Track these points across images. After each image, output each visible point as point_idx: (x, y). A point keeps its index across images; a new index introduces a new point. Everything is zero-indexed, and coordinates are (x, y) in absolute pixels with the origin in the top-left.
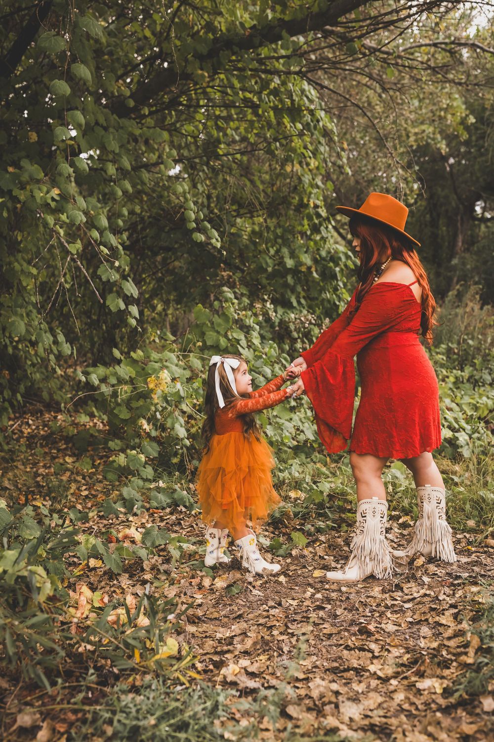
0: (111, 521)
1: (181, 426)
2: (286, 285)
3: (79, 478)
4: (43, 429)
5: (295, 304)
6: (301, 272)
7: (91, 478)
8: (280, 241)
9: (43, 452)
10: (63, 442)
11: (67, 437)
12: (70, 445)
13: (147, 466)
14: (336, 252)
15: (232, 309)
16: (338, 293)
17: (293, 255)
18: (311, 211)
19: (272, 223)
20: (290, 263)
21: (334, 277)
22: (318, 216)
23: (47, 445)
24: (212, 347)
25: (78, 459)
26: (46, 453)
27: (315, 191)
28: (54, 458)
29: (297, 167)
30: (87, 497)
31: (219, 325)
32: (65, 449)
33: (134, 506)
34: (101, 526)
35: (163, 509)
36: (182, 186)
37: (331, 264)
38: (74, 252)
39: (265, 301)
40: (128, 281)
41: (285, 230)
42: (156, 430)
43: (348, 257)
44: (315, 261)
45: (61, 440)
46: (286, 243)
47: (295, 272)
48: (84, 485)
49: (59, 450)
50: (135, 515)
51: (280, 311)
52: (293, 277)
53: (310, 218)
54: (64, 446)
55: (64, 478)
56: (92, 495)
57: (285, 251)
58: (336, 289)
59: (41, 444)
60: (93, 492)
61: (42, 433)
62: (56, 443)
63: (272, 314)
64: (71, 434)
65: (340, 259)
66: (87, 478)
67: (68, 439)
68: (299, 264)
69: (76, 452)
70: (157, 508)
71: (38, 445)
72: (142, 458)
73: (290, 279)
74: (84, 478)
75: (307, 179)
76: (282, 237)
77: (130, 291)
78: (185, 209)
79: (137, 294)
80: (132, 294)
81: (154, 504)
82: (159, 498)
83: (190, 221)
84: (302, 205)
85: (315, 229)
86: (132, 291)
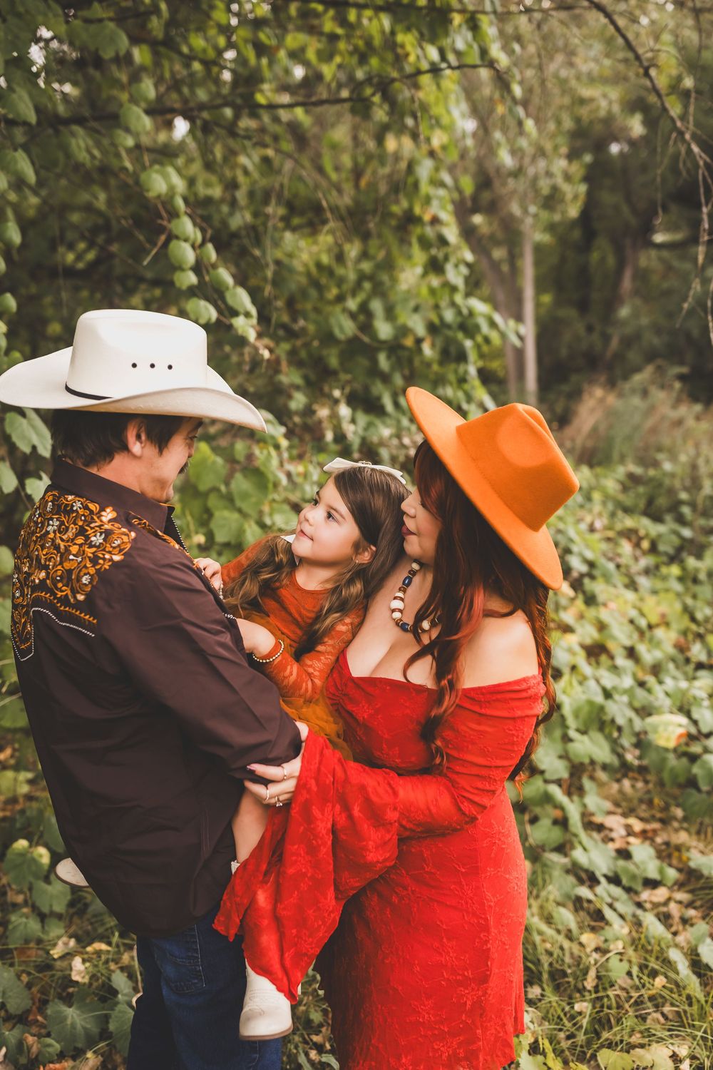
2: (375, 372)
5: (389, 407)
6: (402, 347)
8: (367, 285)
14: (471, 313)
15: (275, 462)
16: (466, 386)
17: (390, 314)
18: (429, 232)
19: (353, 250)
20: (384, 330)
21: (462, 357)
22: (443, 241)
24: (227, 545)
27: (442, 192)
29: (407, 142)
31: (245, 496)
37: (460, 335)
39: (336, 402)
41: (379, 265)
43: (493, 324)
44: (433, 329)
46: (379, 290)
47: (394, 348)
51: (362, 419)
52: (389, 357)
53: (425, 244)
57: (377, 306)
58: (462, 380)
63: (349, 429)
65: (477, 328)
68: (404, 331)
70: (61, 1057)
72: (43, 855)
73: (383, 361)
75: (425, 169)
76: (371, 278)
77: (30, 441)
78: (171, 237)
79: (49, 447)
80: (34, 448)
81: (50, 1050)
82: (69, 1022)
83: (181, 269)
84: (410, 219)
85: (435, 266)
86: (36, 441)
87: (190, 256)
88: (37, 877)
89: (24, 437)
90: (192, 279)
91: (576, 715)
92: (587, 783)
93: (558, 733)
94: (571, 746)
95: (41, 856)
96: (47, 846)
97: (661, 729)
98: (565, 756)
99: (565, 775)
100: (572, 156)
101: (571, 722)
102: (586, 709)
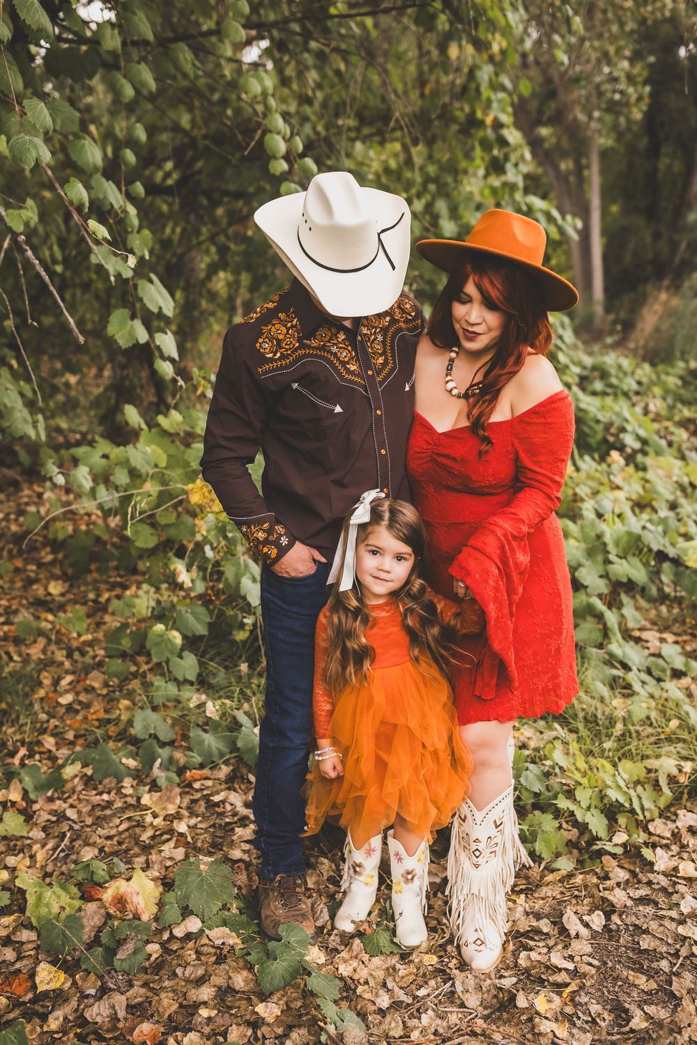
0: (105, 797)
1: (254, 580)
3: (60, 656)
4: (16, 520)
7: (83, 654)
8: (432, 187)
9: (11, 568)
10: (48, 549)
11: (55, 540)
12: (60, 556)
13: (185, 654)
14: (530, 210)
17: (454, 214)
18: (490, 133)
22: (503, 142)
23: (20, 552)
25: (71, 586)
26: (17, 570)
27: (501, 95)
28: (30, 582)
29: (470, 49)
30: (69, 708)
32: (53, 563)
33: (154, 761)
34: (86, 809)
35: (214, 767)
36: (260, 80)
38: (19, 227)
40: (151, 281)
41: (443, 168)
42: (204, 579)
43: (551, 219)
45: (44, 545)
46: (443, 192)
48: (67, 672)
49: (40, 565)
50: (155, 787)
53: (486, 145)
54: (50, 558)
55: (35, 652)
56: (80, 703)
57: (441, 206)
59: (10, 551)
60: (83, 697)
61: (14, 528)
62: (36, 549)
64: (61, 536)
66: (76, 655)
67: (56, 545)
69: (70, 571)
70: (202, 766)
71: (5, 554)
72: (176, 637)
74: (69, 656)
75: (485, 73)
76: (436, 180)
77: (157, 303)
78: (266, 131)
79: (172, 309)
80: (160, 308)
81: (194, 760)
82: (206, 743)
83: (275, 158)
84: (473, 123)
85: (496, 167)
86: (161, 303)
87: (282, 147)
88: (172, 652)
89: (153, 300)
90: (284, 166)
91: (617, 544)
92: (625, 598)
93: (600, 558)
94: (610, 567)
95: (175, 638)
96: (178, 630)
97: (690, 552)
98: (605, 576)
99: (606, 591)
100: (635, 58)
101: (611, 547)
102: (625, 539)
